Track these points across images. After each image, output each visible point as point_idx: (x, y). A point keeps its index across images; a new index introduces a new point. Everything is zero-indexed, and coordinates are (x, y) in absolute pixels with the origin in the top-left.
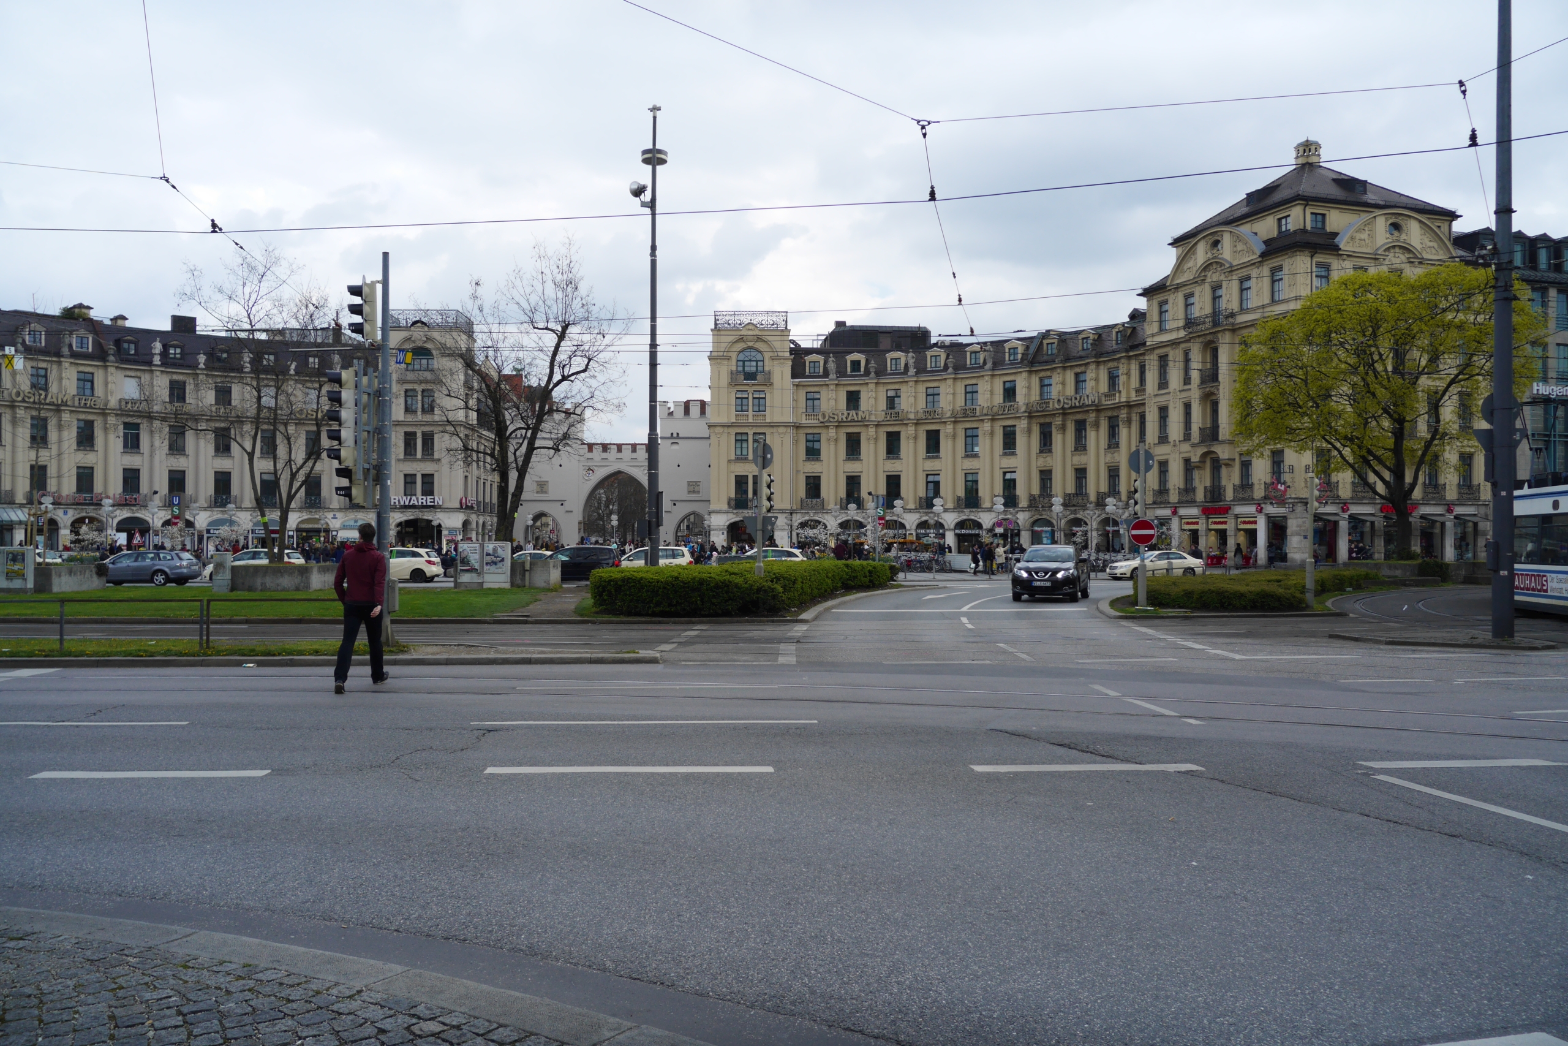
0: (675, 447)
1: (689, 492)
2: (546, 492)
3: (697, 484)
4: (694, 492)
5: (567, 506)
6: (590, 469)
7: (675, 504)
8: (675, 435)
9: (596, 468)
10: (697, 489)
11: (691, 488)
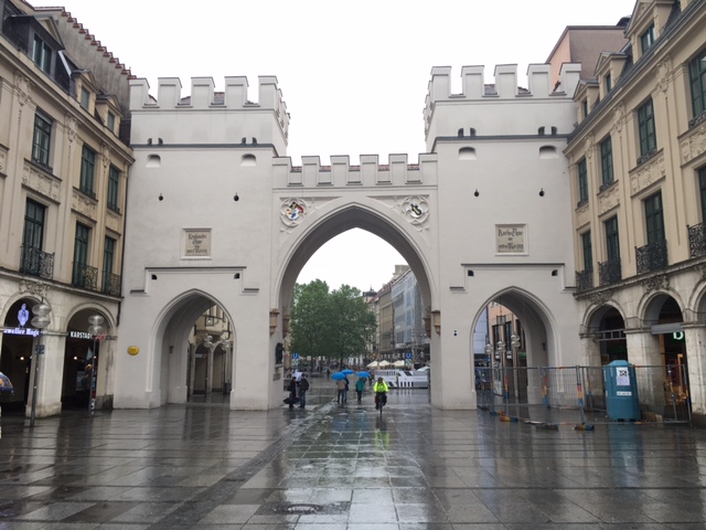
0: (467, 157)
1: (501, 247)
2: (205, 252)
3: (516, 228)
4: (511, 247)
5: (248, 279)
6: (294, 205)
7: (471, 273)
8: (467, 133)
9: (307, 204)
10: (516, 240)
11: (505, 240)
